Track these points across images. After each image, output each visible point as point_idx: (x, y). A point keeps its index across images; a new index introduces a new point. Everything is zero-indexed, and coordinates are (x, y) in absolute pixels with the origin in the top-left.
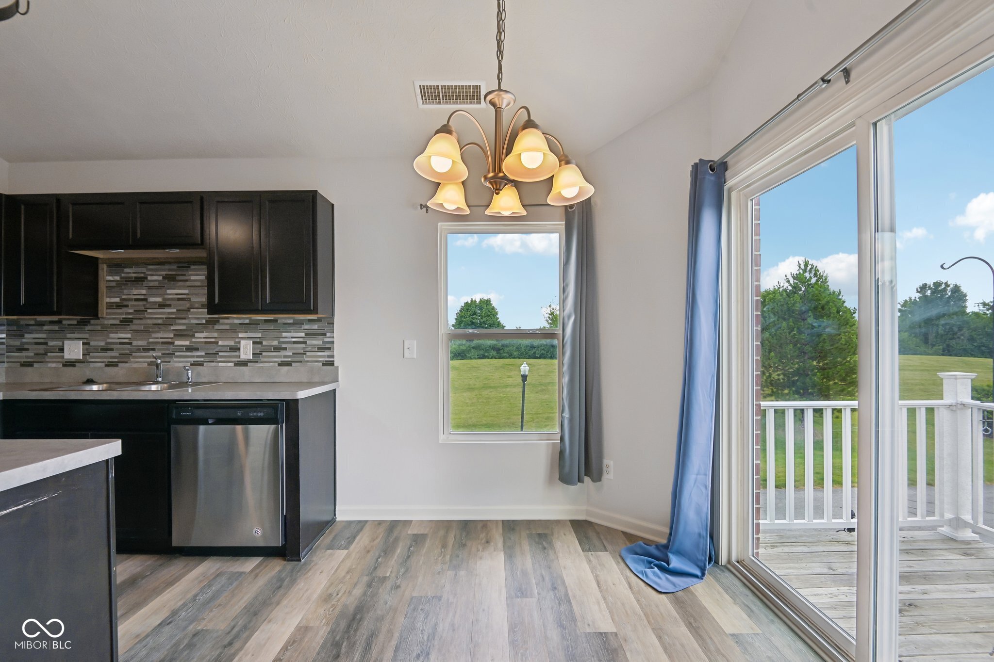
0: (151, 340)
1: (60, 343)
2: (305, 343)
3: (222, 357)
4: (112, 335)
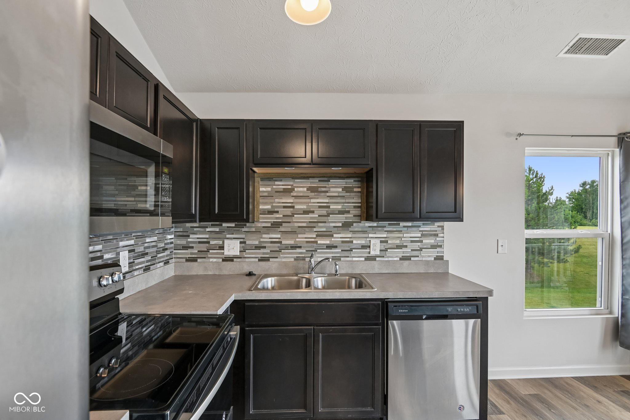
0: (298, 240)
1: (221, 242)
2: (421, 242)
3: (355, 253)
4: (264, 236)
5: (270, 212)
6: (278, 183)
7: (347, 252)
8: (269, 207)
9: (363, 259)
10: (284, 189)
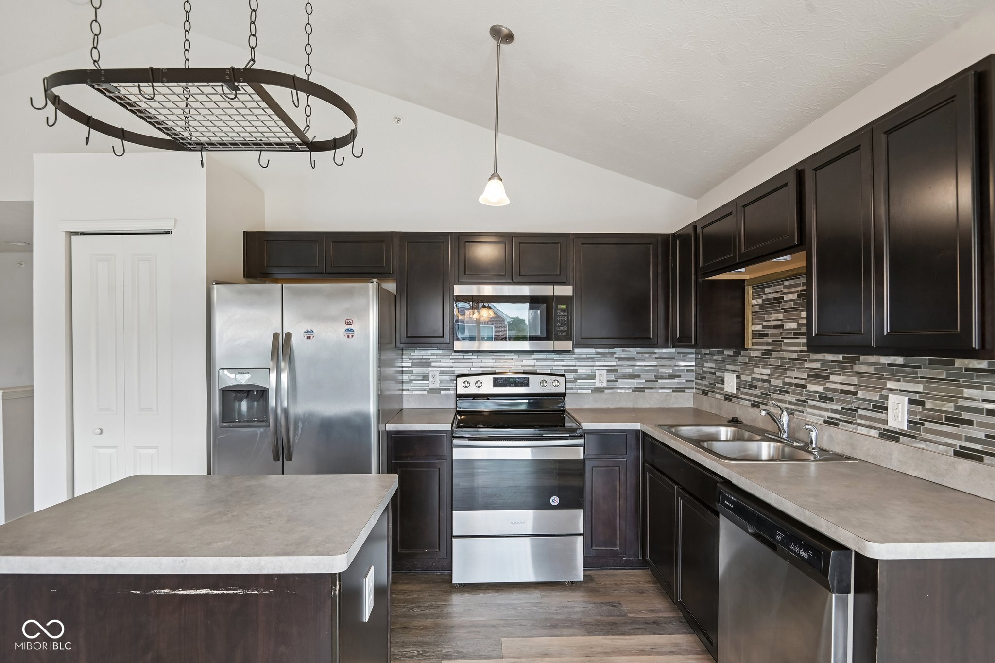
0: (786, 380)
4: (756, 370)
5: (763, 335)
6: (767, 290)
7: (850, 413)
8: (759, 327)
9: (875, 433)
10: (775, 299)
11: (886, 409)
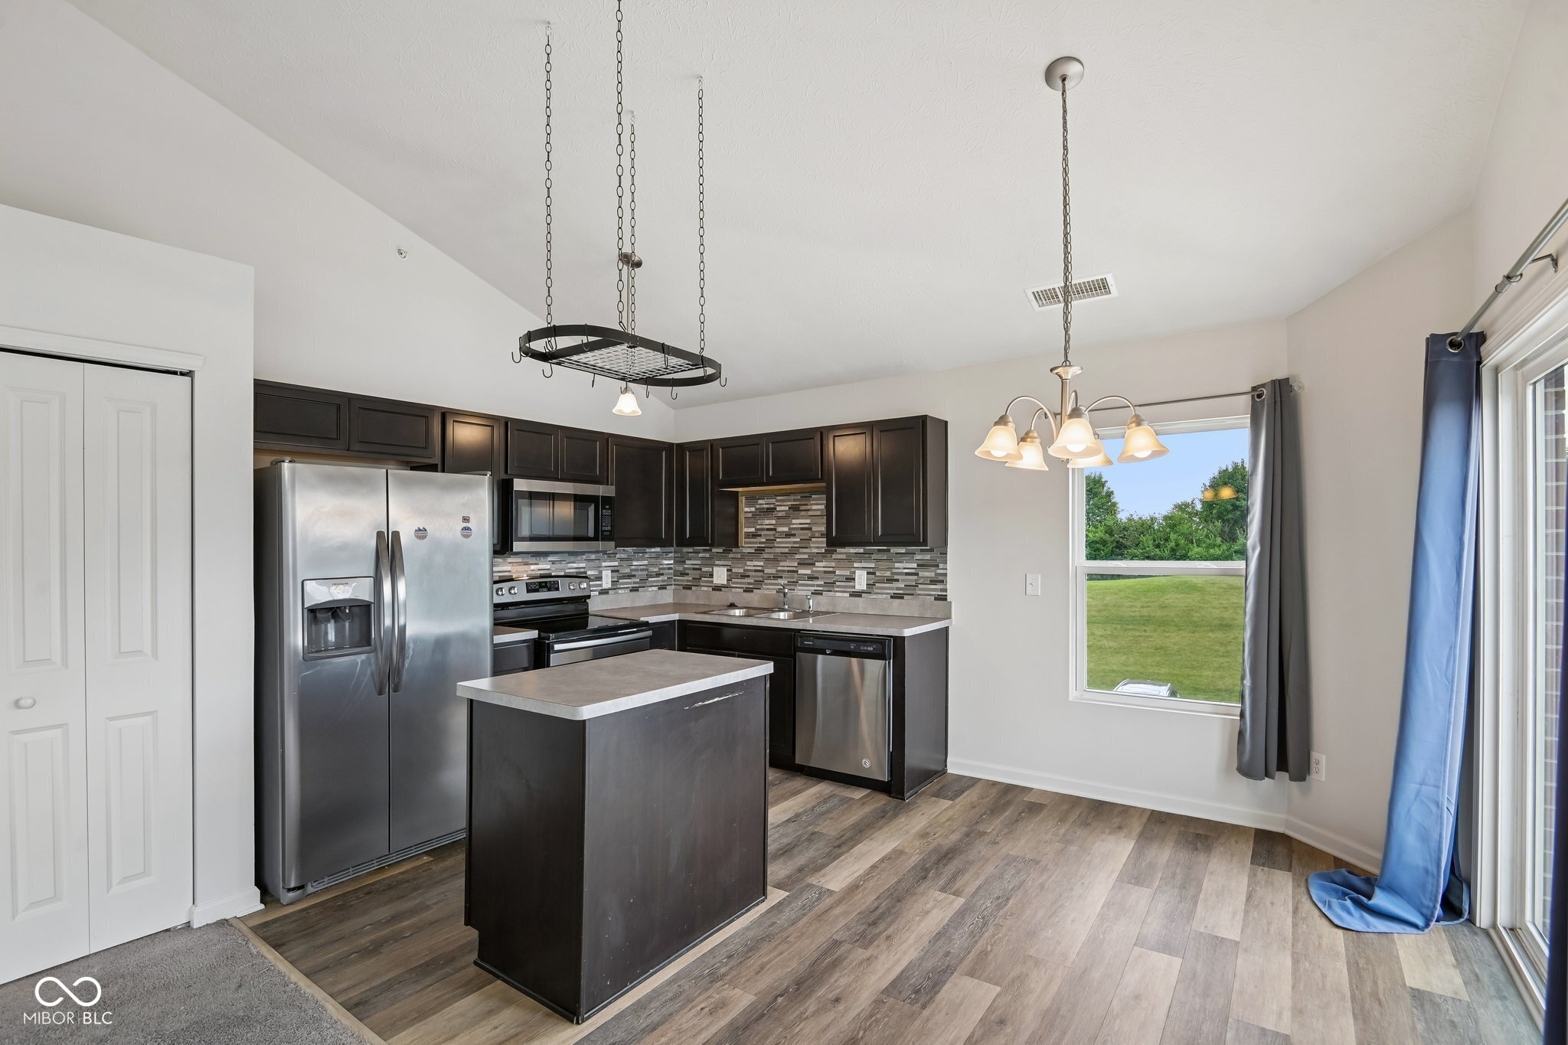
0: (779, 568)
1: (710, 570)
2: (917, 574)
3: (839, 586)
4: (749, 563)
5: (755, 535)
6: (760, 502)
7: (830, 585)
8: (753, 530)
9: (847, 595)
10: (767, 509)
11: (854, 579)
